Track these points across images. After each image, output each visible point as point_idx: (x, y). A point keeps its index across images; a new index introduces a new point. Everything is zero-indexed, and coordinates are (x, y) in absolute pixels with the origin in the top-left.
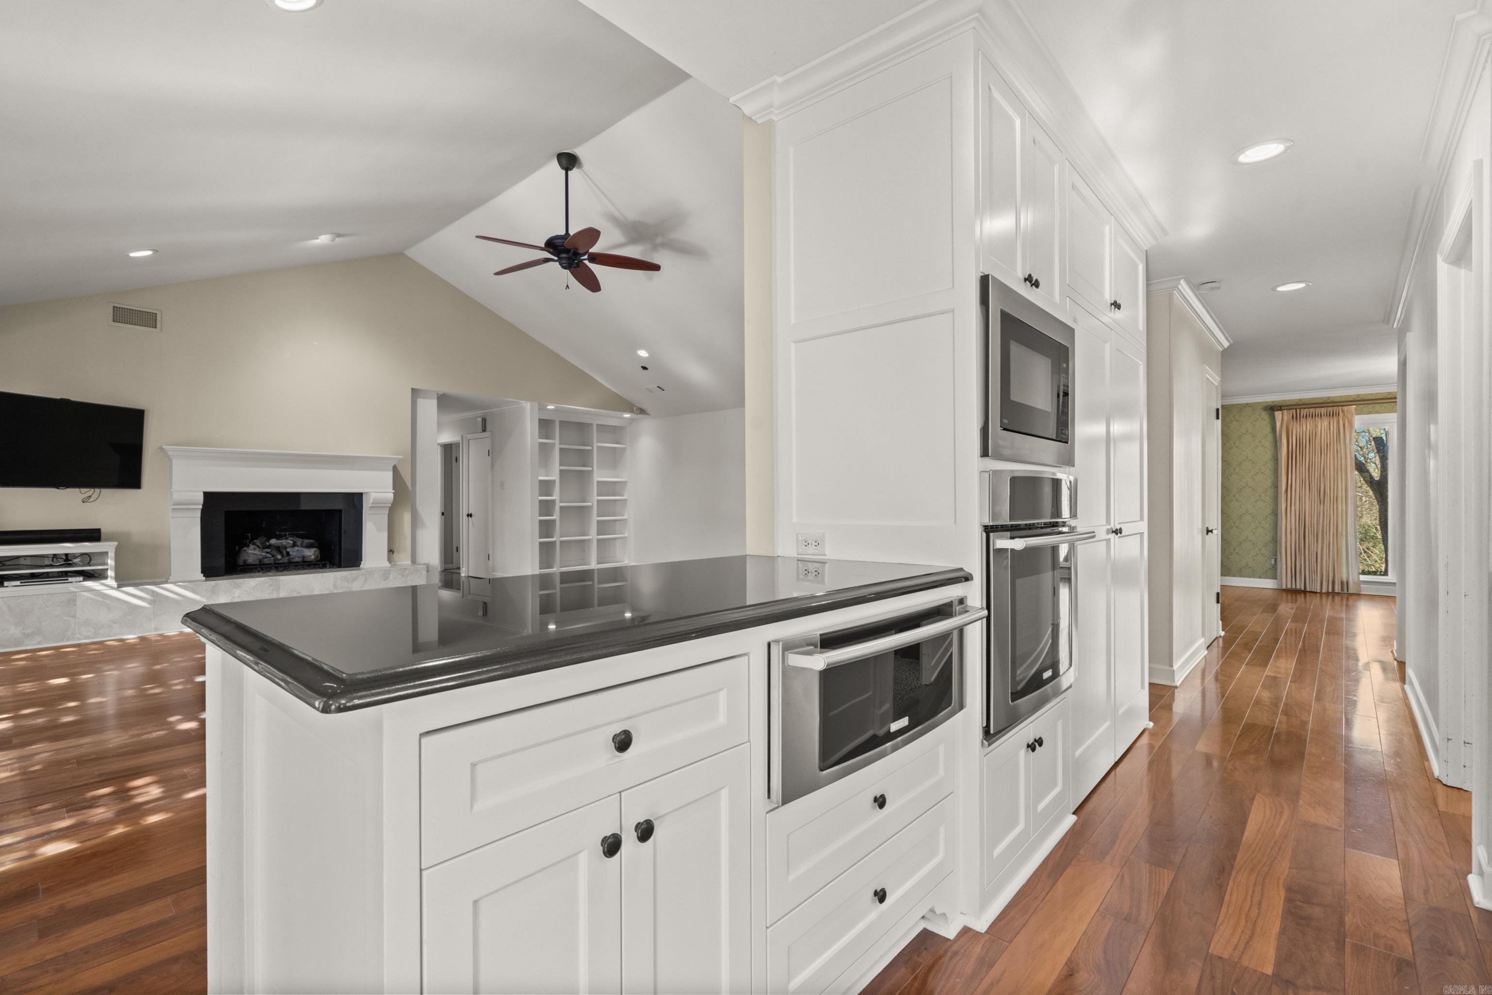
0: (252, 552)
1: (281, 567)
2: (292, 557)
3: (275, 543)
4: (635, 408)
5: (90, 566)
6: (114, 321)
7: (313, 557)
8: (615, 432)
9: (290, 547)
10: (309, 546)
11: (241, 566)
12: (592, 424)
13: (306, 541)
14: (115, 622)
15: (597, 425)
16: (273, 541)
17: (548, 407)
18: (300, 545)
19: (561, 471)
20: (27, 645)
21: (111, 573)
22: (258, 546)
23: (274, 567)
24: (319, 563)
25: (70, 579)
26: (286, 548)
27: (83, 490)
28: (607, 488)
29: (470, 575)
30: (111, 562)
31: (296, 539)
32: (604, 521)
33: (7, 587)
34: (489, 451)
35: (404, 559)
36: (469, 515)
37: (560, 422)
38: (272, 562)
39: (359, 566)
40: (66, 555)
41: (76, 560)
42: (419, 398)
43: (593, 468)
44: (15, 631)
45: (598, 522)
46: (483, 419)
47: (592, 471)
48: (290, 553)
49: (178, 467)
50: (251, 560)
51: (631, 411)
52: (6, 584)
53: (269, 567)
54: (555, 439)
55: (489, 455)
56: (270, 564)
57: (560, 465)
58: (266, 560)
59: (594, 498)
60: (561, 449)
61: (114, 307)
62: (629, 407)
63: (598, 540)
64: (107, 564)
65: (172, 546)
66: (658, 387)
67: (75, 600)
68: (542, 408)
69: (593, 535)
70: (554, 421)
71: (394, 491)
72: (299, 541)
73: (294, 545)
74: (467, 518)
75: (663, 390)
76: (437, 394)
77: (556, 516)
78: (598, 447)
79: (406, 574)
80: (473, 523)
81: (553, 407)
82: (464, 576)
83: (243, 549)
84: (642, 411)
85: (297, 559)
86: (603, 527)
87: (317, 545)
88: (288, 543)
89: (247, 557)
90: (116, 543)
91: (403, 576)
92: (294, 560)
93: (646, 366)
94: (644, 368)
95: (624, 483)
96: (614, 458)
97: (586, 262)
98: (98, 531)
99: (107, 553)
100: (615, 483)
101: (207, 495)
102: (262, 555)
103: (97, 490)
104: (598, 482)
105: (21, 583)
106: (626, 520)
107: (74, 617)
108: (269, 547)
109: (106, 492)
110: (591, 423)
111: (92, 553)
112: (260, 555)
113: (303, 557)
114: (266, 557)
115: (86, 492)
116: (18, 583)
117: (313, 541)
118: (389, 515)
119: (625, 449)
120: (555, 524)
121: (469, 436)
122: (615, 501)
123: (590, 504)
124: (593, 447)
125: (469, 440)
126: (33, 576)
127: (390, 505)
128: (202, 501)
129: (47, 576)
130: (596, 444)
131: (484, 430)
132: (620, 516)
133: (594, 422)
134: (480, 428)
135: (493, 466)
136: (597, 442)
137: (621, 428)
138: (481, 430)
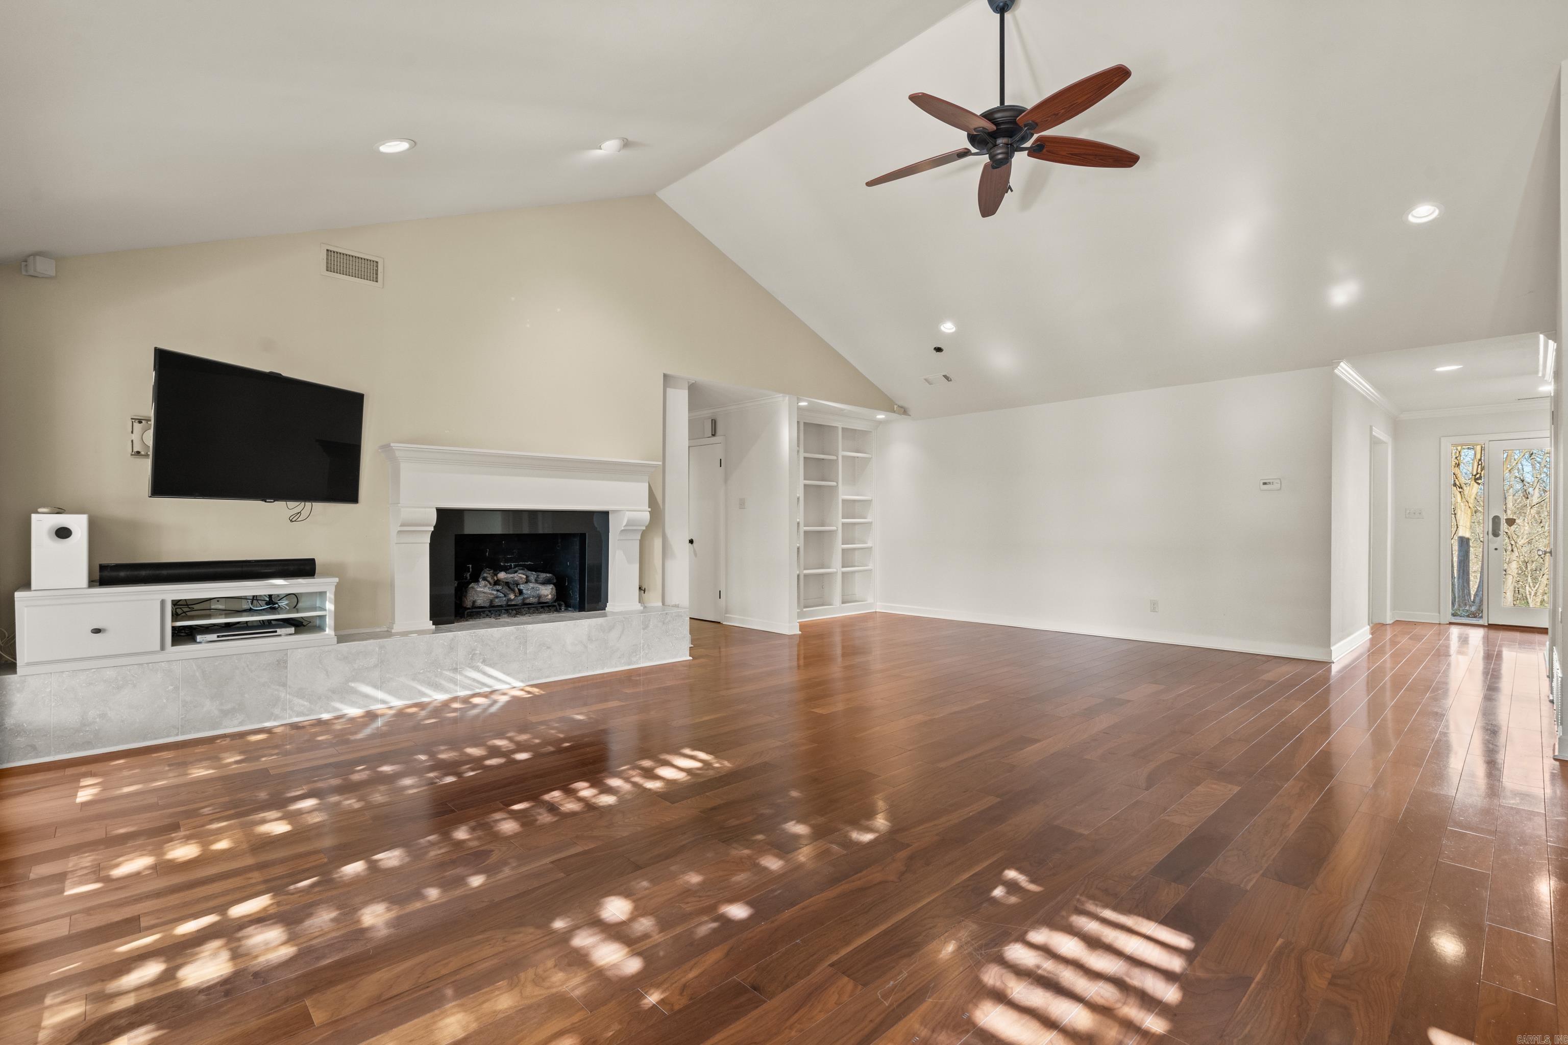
0: (482, 590)
1: (512, 610)
2: (526, 596)
3: (505, 578)
4: (895, 406)
5: (298, 612)
6: (327, 270)
7: (550, 597)
8: (864, 438)
9: (523, 584)
10: (546, 582)
11: (469, 609)
12: (835, 428)
13: (543, 576)
14: (334, 692)
15: (844, 427)
16: (502, 575)
17: (804, 405)
18: (533, 581)
19: (805, 486)
20: (226, 727)
21: (330, 622)
22: (489, 582)
23: (505, 610)
24: (555, 604)
25: (280, 631)
26: (517, 584)
27: (292, 504)
28: (851, 508)
30: (330, 606)
31: (529, 573)
32: (848, 550)
33: (200, 643)
34: (722, 461)
35: (654, 599)
37: (805, 423)
38: (505, 603)
39: (605, 610)
40: (270, 596)
41: (283, 603)
42: (669, 387)
43: (838, 482)
44: (210, 707)
45: (843, 550)
46: (713, 417)
47: (837, 487)
48: (524, 591)
49: (407, 472)
50: (481, 601)
51: (889, 410)
52: (199, 638)
53: (499, 610)
54: (799, 446)
55: (722, 467)
56: (501, 606)
57: (805, 479)
58: (497, 600)
59: (839, 521)
60: (805, 459)
61: (327, 250)
62: (889, 404)
63: (843, 573)
64: (325, 610)
65: (397, 583)
66: (944, 377)
67: (286, 662)
68: (799, 406)
69: (836, 567)
71: (650, 510)
72: (533, 576)
73: (527, 581)
75: (948, 380)
76: (688, 382)
77: (801, 544)
78: (843, 457)
79: (667, 620)
81: (808, 405)
83: (470, 586)
84: (904, 411)
85: (532, 600)
86: (847, 558)
87: (555, 581)
88: (521, 578)
89: (476, 598)
90: (337, 580)
91: (664, 623)
92: (528, 601)
93: (943, 347)
94: (939, 349)
95: (867, 503)
96: (857, 469)
98: (312, 562)
99: (325, 593)
100: (854, 501)
101: (441, 512)
102: (493, 594)
103: (308, 504)
104: (843, 500)
105: (218, 637)
106: (870, 548)
107: (284, 685)
108: (497, 583)
109: (319, 507)
110: (837, 423)
111: (301, 593)
112: (491, 594)
113: (539, 597)
114: (497, 597)
115: (294, 506)
116: (213, 637)
117: (551, 575)
118: (640, 541)
119: (870, 459)
120: (800, 553)
122: (854, 524)
123: (834, 528)
124: (838, 456)
126: (228, 627)
127: (644, 528)
128: (434, 522)
129: (246, 626)
130: (842, 453)
131: (713, 435)
132: (865, 543)
133: (840, 425)
134: (709, 432)
135: (726, 480)
136: (843, 450)
137: (864, 433)
138: (710, 435)
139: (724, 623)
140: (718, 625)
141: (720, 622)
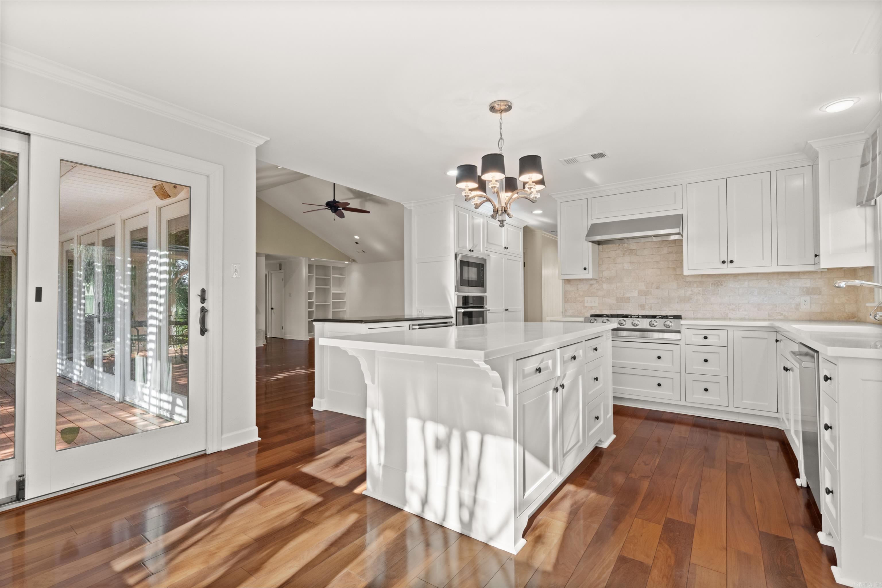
4: (351, 259)
8: (340, 270)
12: (330, 267)
15: (333, 267)
17: (312, 259)
19: (316, 288)
28: (337, 296)
29: (272, 337)
32: (335, 312)
34: (283, 279)
36: (272, 309)
37: (316, 265)
43: (330, 286)
45: (333, 312)
46: (280, 264)
47: (330, 288)
51: (349, 261)
54: (313, 273)
55: (283, 281)
57: (316, 285)
59: (330, 301)
60: (316, 278)
62: (348, 259)
66: (363, 251)
68: (309, 260)
70: (313, 265)
74: (271, 309)
75: (365, 252)
76: (265, 255)
77: (314, 309)
78: (333, 277)
80: (274, 312)
81: (314, 259)
82: (269, 337)
84: (354, 261)
86: (335, 314)
93: (358, 242)
94: (357, 243)
95: (344, 294)
96: (340, 282)
97: (342, 210)
100: (340, 293)
104: (333, 293)
106: (345, 311)
110: (329, 265)
119: (345, 277)
120: (313, 313)
121: (272, 272)
122: (340, 302)
123: (329, 304)
124: (330, 277)
125: (272, 273)
130: (332, 276)
131: (280, 269)
132: (344, 309)
133: (331, 265)
134: (279, 268)
135: (285, 286)
136: (333, 275)
137: (343, 268)
138: (279, 269)
139: (284, 338)
140: (282, 339)
141: (282, 338)
